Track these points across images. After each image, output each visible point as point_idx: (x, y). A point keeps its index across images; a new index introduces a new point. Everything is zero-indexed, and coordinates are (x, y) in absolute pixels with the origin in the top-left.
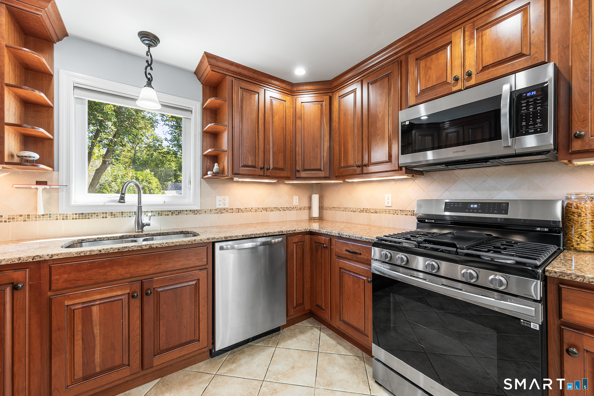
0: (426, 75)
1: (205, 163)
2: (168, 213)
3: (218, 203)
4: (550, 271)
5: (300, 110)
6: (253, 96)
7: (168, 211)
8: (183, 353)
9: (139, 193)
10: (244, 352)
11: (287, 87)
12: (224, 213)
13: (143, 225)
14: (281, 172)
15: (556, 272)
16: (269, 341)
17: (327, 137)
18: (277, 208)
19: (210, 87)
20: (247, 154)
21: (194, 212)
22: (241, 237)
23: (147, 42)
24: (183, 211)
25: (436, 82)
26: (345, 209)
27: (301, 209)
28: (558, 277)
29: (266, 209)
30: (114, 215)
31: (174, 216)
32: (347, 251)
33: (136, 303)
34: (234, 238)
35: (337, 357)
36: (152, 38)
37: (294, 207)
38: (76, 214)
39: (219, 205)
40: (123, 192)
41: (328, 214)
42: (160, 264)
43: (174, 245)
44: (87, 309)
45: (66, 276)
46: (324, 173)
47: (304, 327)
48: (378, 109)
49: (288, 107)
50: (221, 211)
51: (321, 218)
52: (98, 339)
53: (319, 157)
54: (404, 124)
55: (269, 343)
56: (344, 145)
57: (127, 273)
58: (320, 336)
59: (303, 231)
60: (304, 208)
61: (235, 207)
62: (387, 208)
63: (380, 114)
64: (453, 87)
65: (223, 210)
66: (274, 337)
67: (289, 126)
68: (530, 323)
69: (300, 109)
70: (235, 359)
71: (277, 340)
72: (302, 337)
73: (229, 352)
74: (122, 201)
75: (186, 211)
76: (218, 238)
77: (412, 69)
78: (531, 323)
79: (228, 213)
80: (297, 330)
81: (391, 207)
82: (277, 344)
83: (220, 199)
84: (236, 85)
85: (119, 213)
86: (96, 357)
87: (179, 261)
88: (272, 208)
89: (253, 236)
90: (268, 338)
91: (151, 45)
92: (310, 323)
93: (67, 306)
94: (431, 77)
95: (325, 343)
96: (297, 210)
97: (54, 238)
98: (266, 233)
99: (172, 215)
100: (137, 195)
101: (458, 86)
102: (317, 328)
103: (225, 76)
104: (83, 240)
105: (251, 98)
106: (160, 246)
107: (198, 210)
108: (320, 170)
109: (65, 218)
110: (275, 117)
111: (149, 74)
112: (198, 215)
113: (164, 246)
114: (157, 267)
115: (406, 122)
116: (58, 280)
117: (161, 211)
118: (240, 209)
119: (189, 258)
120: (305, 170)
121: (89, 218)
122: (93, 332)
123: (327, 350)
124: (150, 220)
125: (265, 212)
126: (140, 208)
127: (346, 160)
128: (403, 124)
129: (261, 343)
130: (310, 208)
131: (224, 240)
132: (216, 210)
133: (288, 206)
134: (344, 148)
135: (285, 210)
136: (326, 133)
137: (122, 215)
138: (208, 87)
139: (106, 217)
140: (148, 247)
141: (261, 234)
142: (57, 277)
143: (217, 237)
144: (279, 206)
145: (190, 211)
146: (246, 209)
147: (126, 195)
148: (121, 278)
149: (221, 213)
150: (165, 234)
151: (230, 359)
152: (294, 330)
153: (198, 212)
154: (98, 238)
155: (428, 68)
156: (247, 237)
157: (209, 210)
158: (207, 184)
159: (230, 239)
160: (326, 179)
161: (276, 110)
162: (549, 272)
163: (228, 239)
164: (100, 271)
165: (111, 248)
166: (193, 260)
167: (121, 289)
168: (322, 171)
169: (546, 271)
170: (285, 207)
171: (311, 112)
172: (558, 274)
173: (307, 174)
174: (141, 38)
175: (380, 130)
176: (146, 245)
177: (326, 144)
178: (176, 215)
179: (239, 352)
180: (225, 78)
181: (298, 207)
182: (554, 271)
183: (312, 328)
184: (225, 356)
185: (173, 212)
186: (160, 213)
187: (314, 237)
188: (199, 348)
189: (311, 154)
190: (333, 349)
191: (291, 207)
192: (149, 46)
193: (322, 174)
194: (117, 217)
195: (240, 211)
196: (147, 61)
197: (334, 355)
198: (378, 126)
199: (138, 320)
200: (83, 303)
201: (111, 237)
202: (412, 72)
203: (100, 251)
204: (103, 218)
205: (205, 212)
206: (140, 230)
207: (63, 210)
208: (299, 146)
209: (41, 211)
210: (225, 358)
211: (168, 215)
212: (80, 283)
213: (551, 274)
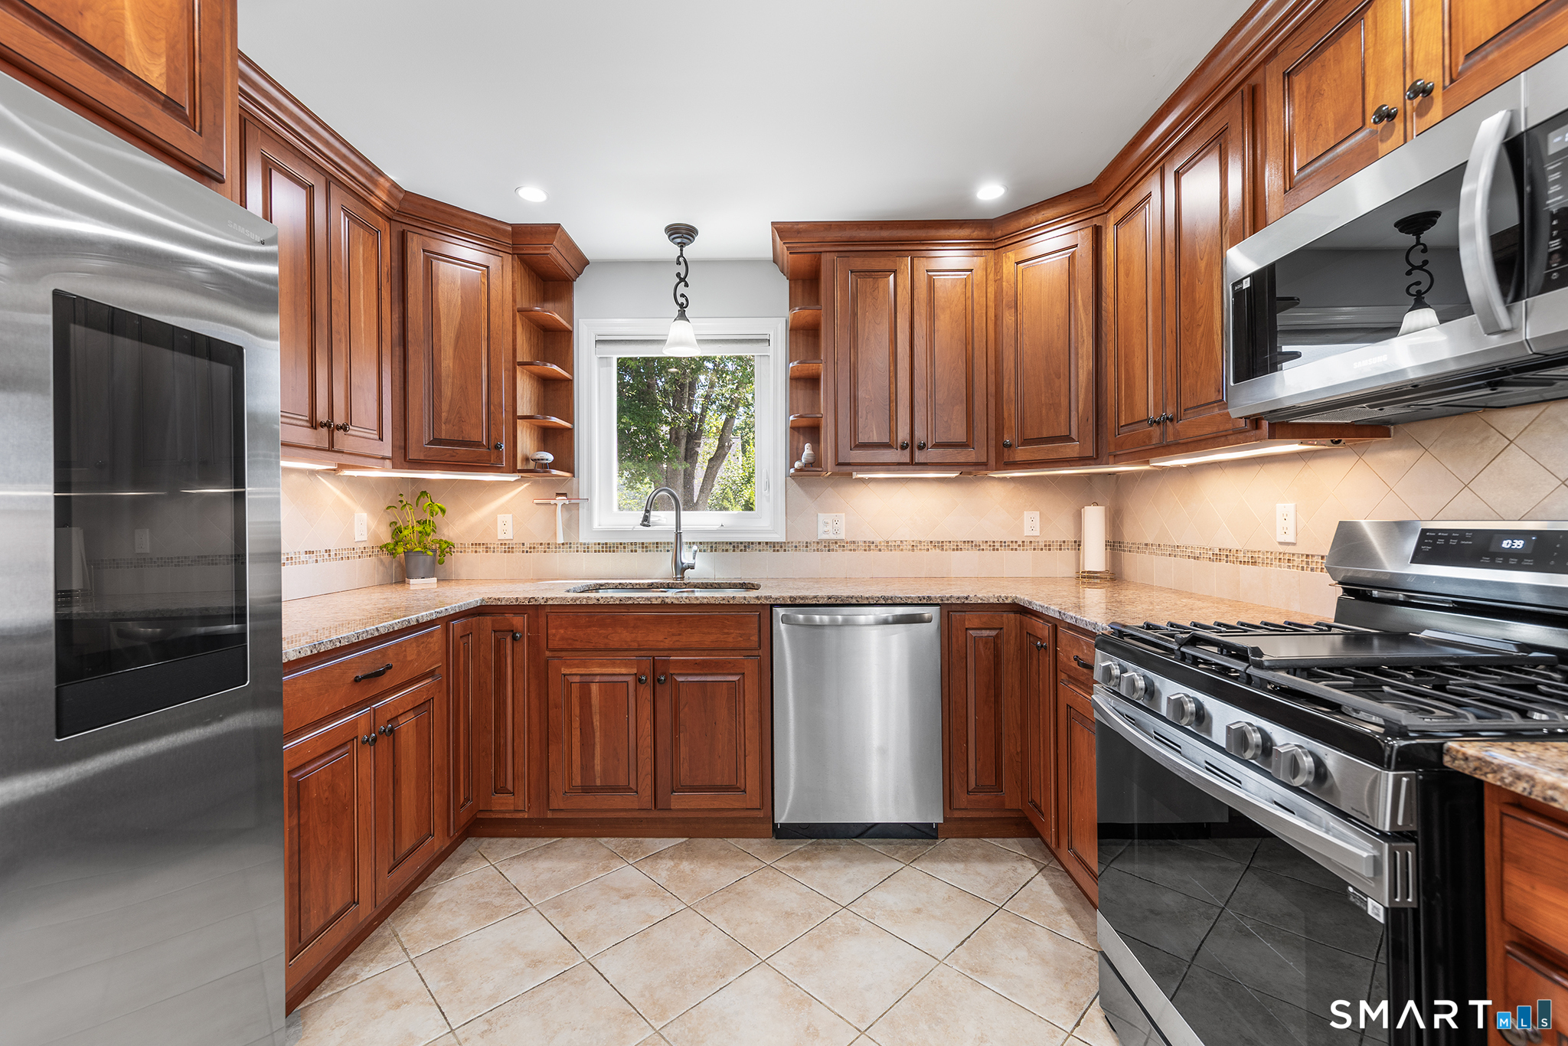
0: (1310, 120)
1: (795, 443)
2: (727, 548)
3: (821, 528)
4: (1454, 753)
5: (1013, 285)
6: (881, 283)
7: (727, 543)
8: (716, 805)
9: (677, 511)
10: (837, 850)
11: (976, 234)
12: (836, 551)
13: (683, 570)
14: (958, 453)
15: (1466, 759)
16: (900, 848)
17: (1086, 343)
18: (972, 542)
19: (804, 280)
20: (867, 419)
21: (775, 546)
22: (825, 601)
23: (679, 240)
24: (752, 543)
25: (1336, 134)
26: (1175, 551)
27: (1048, 546)
28: (1471, 773)
29: (940, 545)
30: (646, 547)
31: (738, 553)
32: (1076, 659)
33: (646, 693)
34: (810, 602)
35: (1041, 933)
36: (684, 231)
37: (1027, 540)
38: (599, 544)
39: (825, 532)
40: (648, 509)
41: (1135, 564)
42: (680, 635)
43: (698, 602)
44: (585, 686)
45: (562, 631)
46: (1078, 447)
47: (1004, 850)
48: (1197, 247)
49: (977, 285)
50: (829, 546)
51: (1114, 576)
52: (598, 734)
53: (1064, 402)
54: (1239, 286)
55: (897, 853)
56: (1125, 363)
57: (634, 641)
58: (1030, 880)
59: (991, 601)
60: (1060, 545)
61: (859, 538)
62: (1282, 549)
63: (1202, 259)
64: (1379, 143)
65: (832, 543)
66: (915, 846)
67: (982, 332)
68: (1365, 899)
69: (1013, 280)
70: (815, 855)
71: (917, 854)
72: (983, 868)
73: (810, 841)
74: (646, 523)
75: (759, 543)
76: (776, 597)
77: (1274, 106)
78: (1369, 898)
79: (843, 550)
80: (979, 851)
81: (1294, 544)
82: (915, 860)
83: (826, 521)
84: (840, 269)
85: (653, 544)
86: (596, 762)
87: (709, 633)
88: (957, 542)
89: (854, 601)
90: (903, 843)
91: (684, 244)
92: (1023, 847)
93: (565, 675)
94: (1323, 123)
95: (1031, 897)
96: (1034, 549)
97: (575, 579)
98: (884, 598)
99: (734, 551)
100: (675, 512)
101: (1393, 137)
102: (1034, 864)
103: (820, 256)
104: (601, 585)
105: (875, 289)
106: (676, 602)
107: (782, 543)
108: (1067, 438)
109: (587, 548)
110: (942, 317)
111: (683, 295)
112: (781, 553)
113: (683, 602)
114: (675, 638)
115: (1244, 281)
116: (554, 635)
117: (716, 543)
118: (873, 543)
119: (726, 631)
120: (1027, 442)
121: (614, 551)
122: (592, 723)
123: (1026, 913)
124: (694, 558)
125: (938, 551)
126: (678, 535)
127: (1131, 407)
128: (1236, 288)
129: (881, 846)
130: (1078, 544)
131: (790, 603)
132: (818, 543)
133: (1008, 539)
134: (1127, 371)
135: (998, 549)
136: (1085, 334)
137: (657, 547)
138: (800, 282)
139: (636, 551)
140: (659, 601)
141: (872, 598)
142: (554, 631)
143: (775, 594)
144: (978, 538)
145: (767, 543)
146: (888, 542)
147: (652, 513)
148: (626, 647)
149: (829, 551)
150: (716, 585)
151: (805, 851)
152: (974, 848)
153: (781, 547)
154: (620, 584)
155: (1314, 96)
156: (838, 602)
157: (803, 543)
158: (799, 489)
159: (802, 602)
160: (1087, 462)
161: (943, 300)
162: (1451, 757)
163: (797, 602)
164: (600, 632)
165: (612, 597)
166: (733, 635)
167: (626, 666)
168: (1075, 441)
169: (1445, 751)
170: (995, 540)
171: (1041, 284)
172: (1472, 765)
173: (1033, 452)
174: (669, 237)
175: (1202, 311)
176: (656, 598)
177: (1085, 363)
178: (741, 550)
179: (828, 847)
180: (819, 259)
181: (1038, 542)
182: (1464, 754)
183: (1021, 858)
184: (801, 844)
185: (736, 546)
186: (713, 547)
187: (1026, 619)
188: (744, 806)
189: (1043, 398)
190: (1046, 916)
191: (1016, 542)
192: (682, 245)
193: (1072, 449)
194: (650, 551)
195: (872, 548)
196: (678, 275)
197: (1037, 927)
198: (1197, 296)
199: (648, 722)
200: (581, 675)
201: (636, 584)
202: (1276, 117)
203: (598, 600)
204: (632, 551)
205: (796, 547)
206: (679, 576)
207: (584, 537)
208: (1010, 378)
209: (560, 540)
210: (798, 847)
211: (727, 550)
212: (578, 645)
213: (1456, 762)
